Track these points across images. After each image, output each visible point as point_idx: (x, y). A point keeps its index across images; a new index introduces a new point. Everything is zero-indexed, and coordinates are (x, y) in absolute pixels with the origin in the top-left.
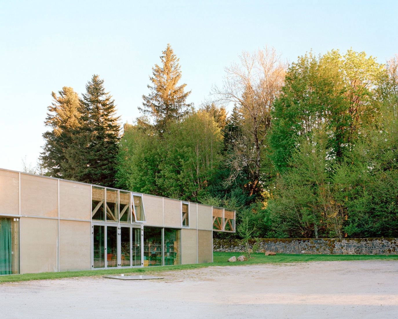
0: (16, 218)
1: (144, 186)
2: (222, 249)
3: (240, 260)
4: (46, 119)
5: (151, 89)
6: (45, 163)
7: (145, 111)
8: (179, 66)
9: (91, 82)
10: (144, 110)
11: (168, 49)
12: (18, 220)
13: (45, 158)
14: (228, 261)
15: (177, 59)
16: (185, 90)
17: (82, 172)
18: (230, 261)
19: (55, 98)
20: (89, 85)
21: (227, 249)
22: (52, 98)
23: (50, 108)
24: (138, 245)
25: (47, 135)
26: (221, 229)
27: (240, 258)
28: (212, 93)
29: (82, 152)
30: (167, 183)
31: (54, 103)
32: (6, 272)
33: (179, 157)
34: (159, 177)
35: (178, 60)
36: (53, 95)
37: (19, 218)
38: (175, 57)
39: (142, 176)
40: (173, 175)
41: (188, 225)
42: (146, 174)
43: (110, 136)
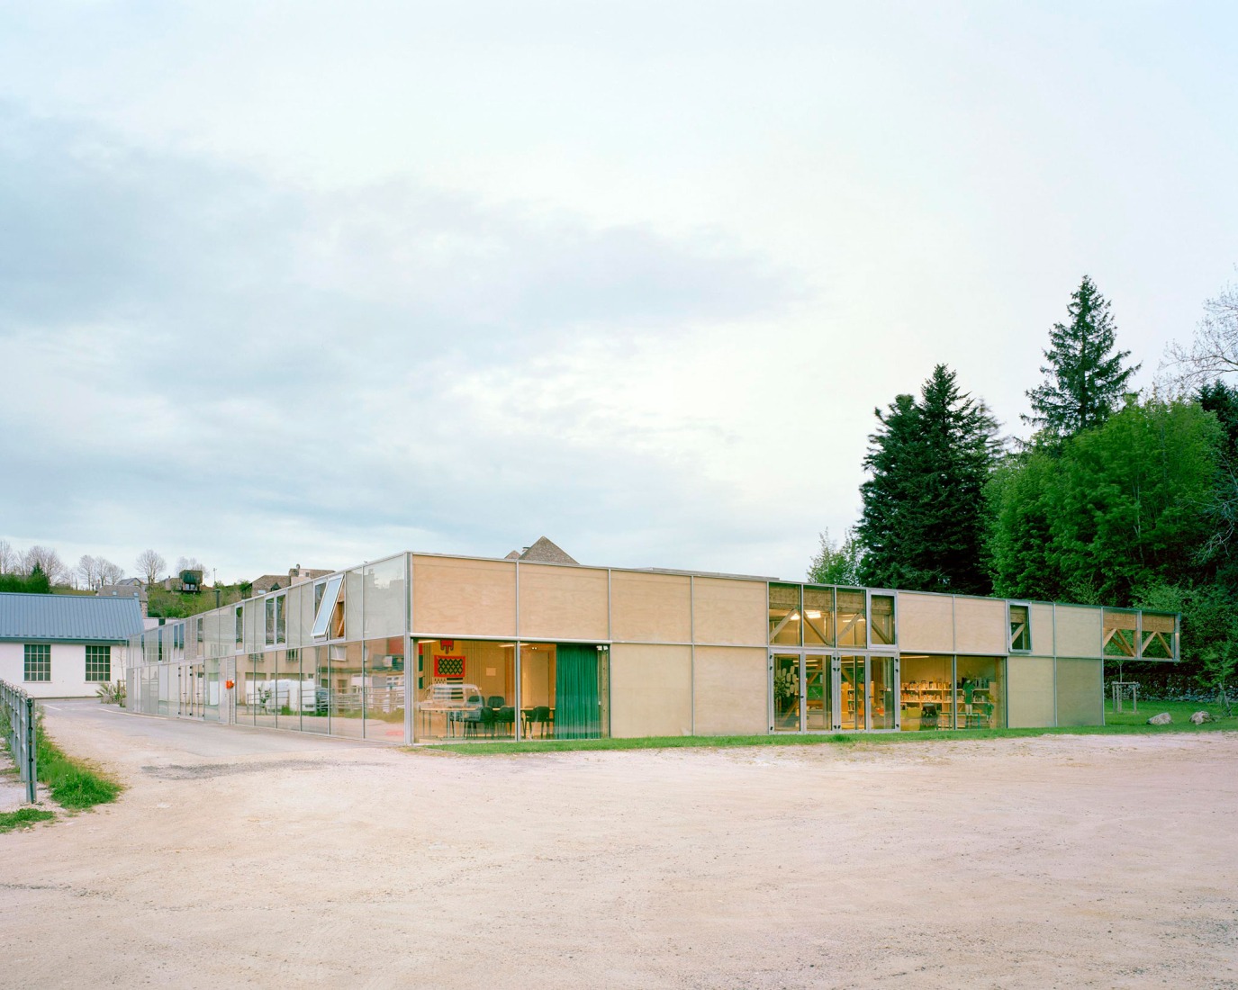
0: (603, 645)
1: (1022, 571)
2: (1190, 695)
3: (1194, 722)
4: (865, 458)
5: (1048, 374)
6: (864, 538)
7: (1035, 420)
8: (1110, 316)
9: (932, 380)
10: (1034, 417)
11: (1084, 287)
12: (606, 648)
13: (861, 530)
14: (1148, 723)
15: (1105, 303)
16: (1124, 365)
17: (912, 550)
18: (1153, 722)
19: (881, 419)
20: (927, 385)
21: (1202, 697)
22: (876, 419)
23: (872, 438)
24: (889, 690)
25: (867, 487)
26: (1132, 656)
27: (1196, 716)
28: (1166, 361)
29: (913, 513)
30: (1065, 562)
31: (881, 427)
32: (586, 734)
33: (1090, 506)
34: (1053, 551)
35: (1109, 304)
36: (878, 413)
37: (608, 645)
38: (1100, 300)
39: (1019, 551)
40: (1078, 545)
41: (1029, 647)
42: (1027, 547)
43: (969, 478)
